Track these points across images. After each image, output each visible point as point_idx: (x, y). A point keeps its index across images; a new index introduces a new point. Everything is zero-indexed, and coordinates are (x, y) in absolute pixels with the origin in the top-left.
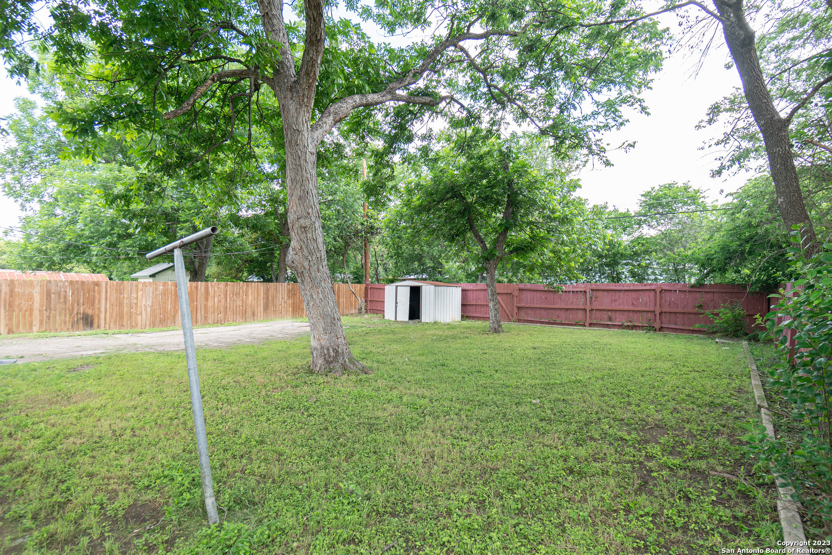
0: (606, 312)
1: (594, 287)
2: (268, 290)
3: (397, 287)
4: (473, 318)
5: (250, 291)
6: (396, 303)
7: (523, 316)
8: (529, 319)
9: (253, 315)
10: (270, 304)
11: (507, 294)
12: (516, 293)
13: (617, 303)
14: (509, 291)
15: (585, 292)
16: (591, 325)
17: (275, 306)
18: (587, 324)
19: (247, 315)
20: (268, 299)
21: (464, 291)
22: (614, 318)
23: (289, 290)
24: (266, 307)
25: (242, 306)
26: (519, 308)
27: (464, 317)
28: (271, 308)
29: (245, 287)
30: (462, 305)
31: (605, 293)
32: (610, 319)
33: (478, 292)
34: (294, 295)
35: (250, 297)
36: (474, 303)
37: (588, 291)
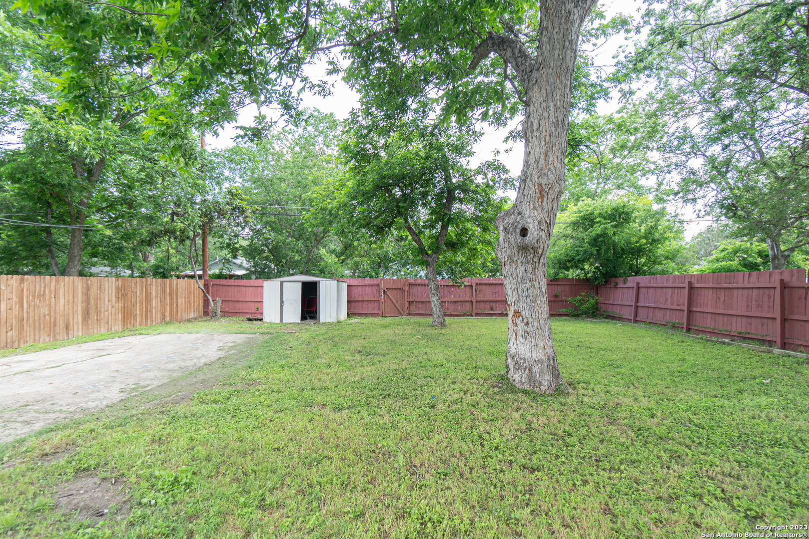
0: (487, 303)
1: (478, 282)
2: (88, 289)
3: (282, 283)
4: (360, 314)
5: (62, 290)
6: (282, 302)
7: (413, 309)
8: (421, 312)
9: (67, 328)
10: (92, 311)
11: (397, 289)
12: (406, 288)
13: (497, 295)
14: (399, 287)
15: (471, 286)
16: (477, 314)
17: (98, 313)
18: (474, 314)
19: (57, 330)
20: (88, 303)
21: (349, 286)
22: (494, 308)
23: (117, 288)
24: (86, 315)
25: (49, 315)
26: (410, 302)
27: (349, 315)
28: (94, 317)
29: (53, 284)
30: (349, 302)
31: (488, 286)
32: (492, 309)
33: (364, 288)
34: (125, 295)
35: (62, 301)
36: (360, 299)
37: (474, 285)
